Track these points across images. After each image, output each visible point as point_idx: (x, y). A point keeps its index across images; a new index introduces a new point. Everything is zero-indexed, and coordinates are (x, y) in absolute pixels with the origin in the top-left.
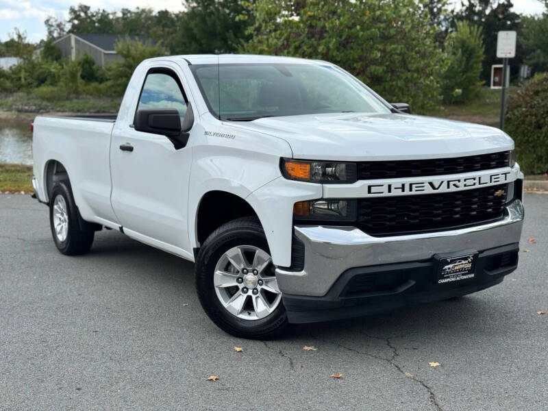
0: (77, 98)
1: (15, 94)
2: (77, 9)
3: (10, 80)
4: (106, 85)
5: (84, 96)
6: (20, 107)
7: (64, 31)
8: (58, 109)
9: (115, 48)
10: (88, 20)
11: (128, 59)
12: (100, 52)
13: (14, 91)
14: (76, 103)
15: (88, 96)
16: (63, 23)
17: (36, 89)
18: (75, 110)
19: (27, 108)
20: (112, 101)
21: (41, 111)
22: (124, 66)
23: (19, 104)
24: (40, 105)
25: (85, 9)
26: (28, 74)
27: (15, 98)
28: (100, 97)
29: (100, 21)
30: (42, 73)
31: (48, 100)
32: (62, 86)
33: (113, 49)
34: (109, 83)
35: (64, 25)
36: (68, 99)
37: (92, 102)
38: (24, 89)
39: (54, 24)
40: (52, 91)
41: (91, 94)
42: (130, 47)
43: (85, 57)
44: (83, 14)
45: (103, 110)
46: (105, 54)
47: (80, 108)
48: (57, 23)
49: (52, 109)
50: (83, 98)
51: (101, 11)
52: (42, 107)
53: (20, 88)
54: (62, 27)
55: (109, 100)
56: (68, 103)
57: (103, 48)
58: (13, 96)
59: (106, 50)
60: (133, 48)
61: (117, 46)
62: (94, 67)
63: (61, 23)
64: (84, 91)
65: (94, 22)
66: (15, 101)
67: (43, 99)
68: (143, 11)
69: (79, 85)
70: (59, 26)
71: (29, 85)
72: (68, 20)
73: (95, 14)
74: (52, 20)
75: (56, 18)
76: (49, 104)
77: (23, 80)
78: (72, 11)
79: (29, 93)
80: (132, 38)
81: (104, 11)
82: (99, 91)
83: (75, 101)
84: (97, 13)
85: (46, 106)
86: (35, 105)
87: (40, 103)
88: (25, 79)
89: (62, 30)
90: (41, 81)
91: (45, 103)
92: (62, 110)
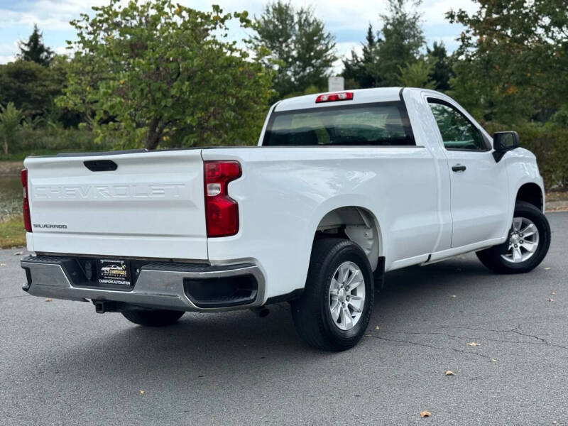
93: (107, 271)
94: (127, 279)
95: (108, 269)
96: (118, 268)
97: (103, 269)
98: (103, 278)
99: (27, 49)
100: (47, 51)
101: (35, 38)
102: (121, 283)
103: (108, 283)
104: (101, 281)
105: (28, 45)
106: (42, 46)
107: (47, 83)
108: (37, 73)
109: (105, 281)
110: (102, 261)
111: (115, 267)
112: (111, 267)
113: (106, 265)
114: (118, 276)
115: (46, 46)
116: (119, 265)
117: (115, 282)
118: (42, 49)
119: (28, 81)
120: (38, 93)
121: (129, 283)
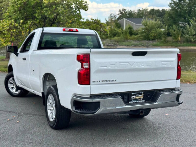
0: (127, 41)
1: (106, 40)
2: (121, 10)
3: (104, 35)
4: (137, 36)
5: (130, 40)
6: (108, 44)
7: (116, 18)
8: (121, 45)
9: (142, 22)
10: (125, 14)
11: (146, 26)
12: (134, 24)
13: (106, 39)
14: (127, 43)
15: (131, 40)
16: (116, 15)
17: (113, 38)
18: (127, 45)
19: (110, 45)
20: (140, 42)
21: (115, 46)
22: (145, 29)
23: (107, 43)
24: (114, 44)
25: (124, 10)
26: (110, 33)
27: (106, 41)
28: (135, 41)
29: (129, 14)
30: (115, 32)
31: (117, 42)
32: (122, 37)
33: (141, 23)
34: (138, 36)
35: (116, 16)
36: (124, 41)
37: (133, 42)
38: (109, 38)
39: (113, 16)
40: (119, 39)
41: (132, 40)
42: (147, 22)
43: (129, 26)
44: (123, 12)
45: (137, 45)
46: (136, 25)
47: (128, 45)
48: (114, 15)
49: (119, 45)
50: (129, 41)
51: (129, 11)
52: (115, 44)
53: (107, 38)
54: (116, 17)
55: (139, 42)
56: (124, 43)
57: (135, 23)
58: (105, 40)
59: (136, 24)
60: (148, 22)
61: (143, 22)
62: (132, 30)
63: (115, 15)
64: (130, 38)
65: (127, 15)
66: (106, 42)
67: (115, 41)
68: (144, 10)
69: (128, 36)
70: (114, 16)
71: (110, 37)
72: (118, 14)
73: (127, 12)
74: (112, 14)
75: (114, 14)
76: (117, 43)
77: (108, 35)
78: (120, 11)
79: (111, 39)
80: (148, 19)
81: (130, 10)
82: (135, 38)
83: (126, 42)
84: (128, 11)
85: (116, 44)
86: (113, 44)
87: (115, 43)
88: (109, 34)
89: (115, 18)
90: (115, 35)
91: (116, 43)
92: (122, 45)
93: (134, 98)
94: (143, 100)
95: (134, 97)
96: (140, 95)
97: (132, 97)
98: (131, 101)
102: (141, 101)
103: (134, 103)
104: (130, 102)
109: (133, 102)
110: (133, 94)
111: (138, 95)
112: (136, 95)
113: (134, 95)
114: (139, 99)
116: (140, 94)
117: (137, 102)
121: (144, 101)
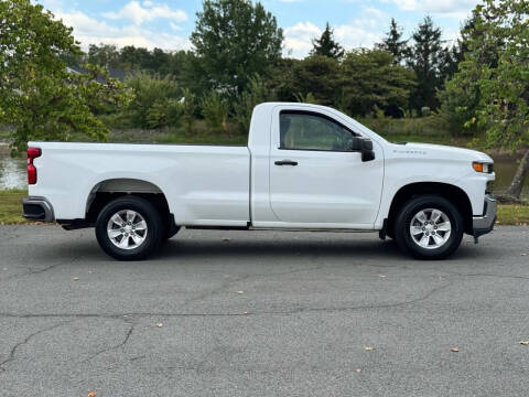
68: (107, 47)
99: (319, 45)
100: (336, 47)
101: (327, 35)
105: (320, 42)
106: (332, 42)
107: (338, 75)
108: (330, 67)
115: (336, 42)
118: (332, 45)
119: (323, 74)
120: (330, 85)
